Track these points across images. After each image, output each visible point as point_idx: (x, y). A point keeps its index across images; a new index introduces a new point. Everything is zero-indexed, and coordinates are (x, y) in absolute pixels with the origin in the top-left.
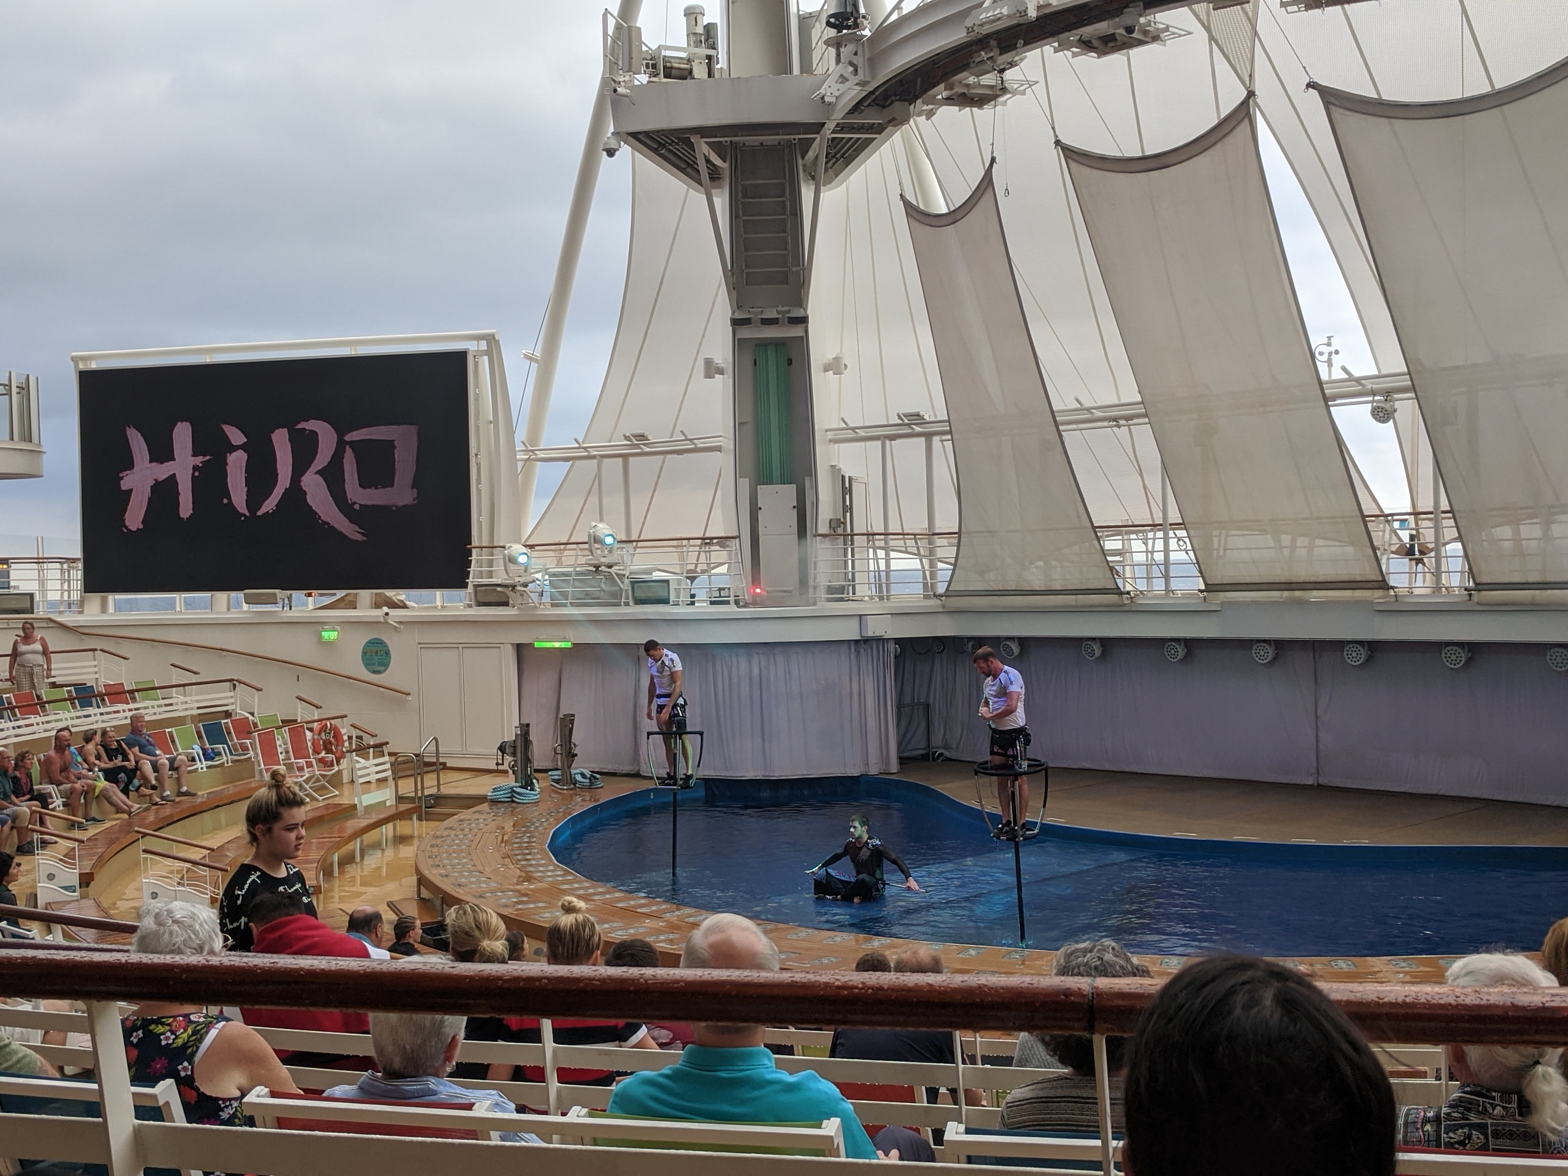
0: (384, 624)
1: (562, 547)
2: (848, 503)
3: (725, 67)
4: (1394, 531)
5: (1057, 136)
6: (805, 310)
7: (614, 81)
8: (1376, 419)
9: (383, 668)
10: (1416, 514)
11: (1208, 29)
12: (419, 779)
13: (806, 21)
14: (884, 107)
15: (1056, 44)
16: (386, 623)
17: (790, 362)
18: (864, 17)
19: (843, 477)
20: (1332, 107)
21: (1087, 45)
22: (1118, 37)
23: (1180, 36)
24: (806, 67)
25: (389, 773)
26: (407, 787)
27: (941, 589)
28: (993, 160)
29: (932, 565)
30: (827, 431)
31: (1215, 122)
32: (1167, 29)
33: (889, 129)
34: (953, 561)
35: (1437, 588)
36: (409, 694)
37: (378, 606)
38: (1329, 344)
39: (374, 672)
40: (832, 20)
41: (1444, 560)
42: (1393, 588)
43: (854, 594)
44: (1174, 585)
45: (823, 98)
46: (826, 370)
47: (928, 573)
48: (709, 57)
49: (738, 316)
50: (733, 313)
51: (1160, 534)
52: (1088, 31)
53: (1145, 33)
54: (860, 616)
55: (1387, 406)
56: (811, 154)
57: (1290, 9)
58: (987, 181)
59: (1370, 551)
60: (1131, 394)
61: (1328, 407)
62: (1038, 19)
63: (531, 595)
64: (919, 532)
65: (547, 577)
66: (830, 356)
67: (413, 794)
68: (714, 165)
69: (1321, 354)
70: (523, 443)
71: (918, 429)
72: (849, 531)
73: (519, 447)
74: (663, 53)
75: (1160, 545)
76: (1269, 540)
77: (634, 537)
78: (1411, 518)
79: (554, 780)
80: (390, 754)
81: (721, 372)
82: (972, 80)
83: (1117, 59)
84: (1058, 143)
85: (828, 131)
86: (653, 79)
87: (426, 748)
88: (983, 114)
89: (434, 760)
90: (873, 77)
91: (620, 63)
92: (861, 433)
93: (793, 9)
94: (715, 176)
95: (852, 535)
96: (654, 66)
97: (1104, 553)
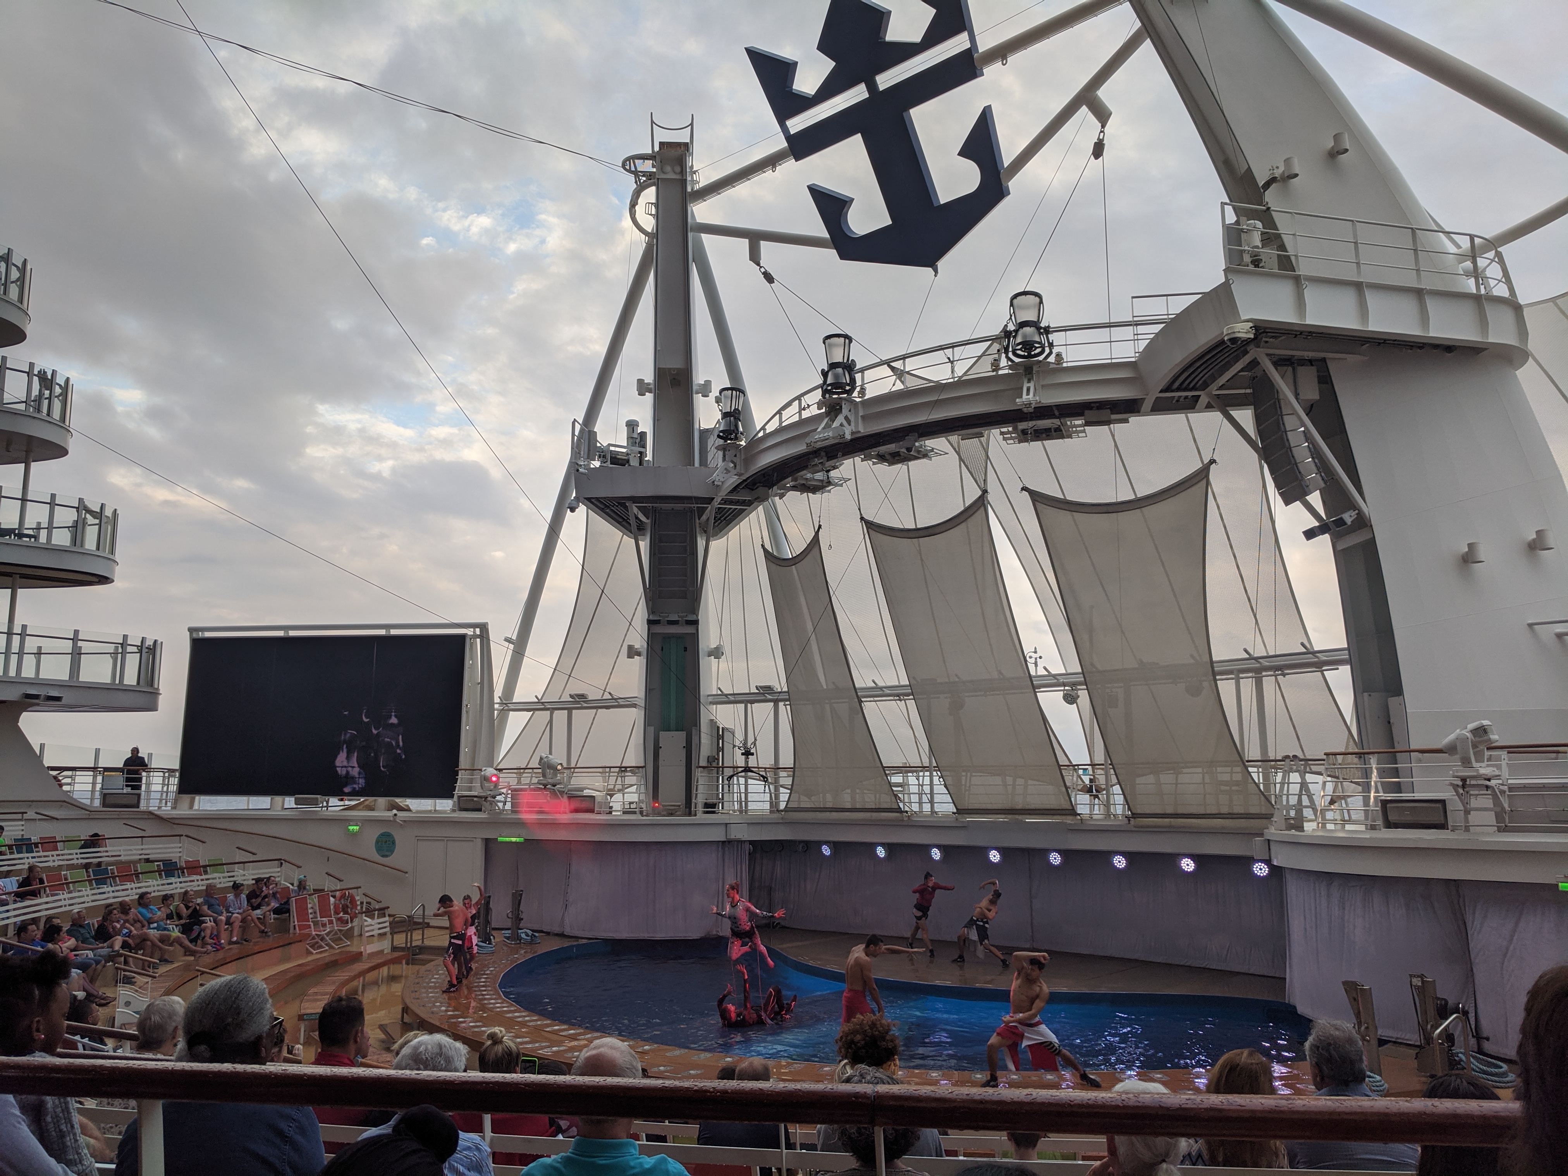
0: (392, 822)
1: (522, 771)
2: (721, 745)
3: (651, 460)
4: (1079, 776)
5: (861, 514)
6: (697, 616)
7: (577, 464)
8: (1066, 701)
9: (390, 853)
10: (1093, 765)
11: (956, 449)
12: (409, 934)
13: (705, 433)
14: (753, 490)
15: (863, 456)
16: (395, 821)
17: (685, 649)
18: (741, 433)
19: (718, 728)
20: (1036, 503)
21: (882, 458)
22: (902, 454)
23: (941, 455)
24: (703, 462)
25: (388, 929)
26: (400, 940)
27: (782, 806)
28: (820, 527)
29: (777, 789)
30: (708, 696)
31: (963, 509)
32: (932, 450)
33: (755, 503)
34: (790, 787)
35: (1108, 814)
36: (407, 873)
37: (390, 810)
38: (1035, 652)
39: (383, 856)
40: (721, 434)
41: (1112, 796)
42: (1079, 814)
43: (722, 808)
44: (937, 808)
45: (713, 482)
46: (709, 656)
47: (773, 795)
48: (641, 453)
49: (651, 618)
50: (649, 617)
51: (927, 774)
52: (883, 449)
53: (919, 452)
54: (726, 824)
55: (1073, 693)
56: (704, 517)
57: (1009, 442)
58: (816, 541)
59: (1064, 789)
60: (905, 681)
61: (1035, 693)
62: (852, 440)
63: (499, 804)
64: (768, 766)
65: (510, 792)
66: (713, 645)
67: (404, 945)
68: (640, 521)
69: (1030, 657)
70: (499, 697)
71: (769, 697)
72: (721, 765)
73: (497, 700)
74: (612, 448)
75: (927, 780)
76: (998, 780)
77: (573, 765)
78: (1090, 768)
79: (505, 937)
80: (389, 916)
81: (639, 654)
82: (809, 476)
83: (899, 469)
84: (862, 518)
85: (716, 504)
86: (603, 465)
87: (416, 911)
88: (814, 498)
89: (421, 921)
90: (746, 470)
91: (582, 453)
92: (732, 698)
93: (696, 426)
94: (641, 528)
95: (723, 767)
96: (604, 457)
97: (891, 785)
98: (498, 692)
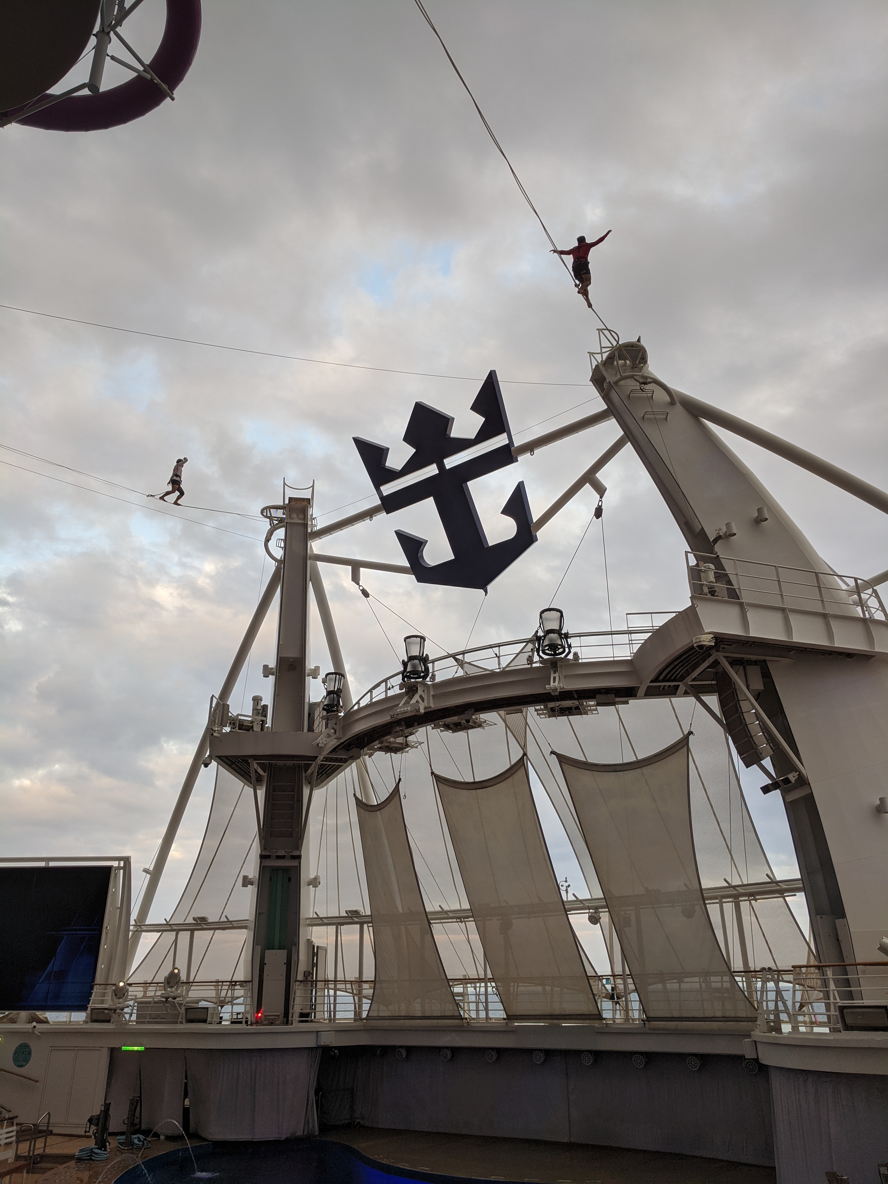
0: (31, 1034)
1: (148, 985)
2: (315, 962)
3: (270, 726)
4: (603, 985)
5: (432, 770)
6: (300, 852)
7: (213, 730)
8: (591, 922)
9: (25, 1063)
10: (614, 976)
11: (505, 721)
12: (33, 1143)
13: (313, 706)
14: (348, 750)
15: (433, 725)
16: (33, 1033)
17: (290, 880)
18: (341, 707)
19: (314, 946)
20: (562, 763)
21: (447, 727)
22: (462, 724)
23: (491, 725)
24: (311, 729)
25: (14, 1139)
26: (24, 1148)
27: (364, 1015)
28: (400, 780)
29: (360, 1000)
30: (306, 919)
31: (508, 766)
32: (485, 722)
33: (350, 761)
34: (371, 998)
35: (627, 1019)
36: (37, 1081)
37: (30, 1022)
38: (566, 881)
39: (19, 1066)
40: (325, 707)
41: (629, 1003)
42: (605, 1019)
43: (315, 1017)
44: (491, 1015)
45: (318, 744)
46: (309, 885)
47: (357, 1005)
48: (263, 721)
49: (263, 853)
50: (261, 851)
51: (483, 984)
52: (448, 720)
53: (475, 723)
54: (317, 1032)
55: (595, 915)
56: (310, 771)
57: (541, 716)
58: (397, 789)
59: (592, 996)
60: (466, 906)
61: (567, 915)
62: (425, 713)
63: (126, 1015)
64: (354, 980)
65: (136, 1004)
66: (312, 876)
67: (27, 1154)
68: (259, 774)
69: (562, 886)
70: (135, 920)
71: (356, 920)
72: (314, 979)
73: (132, 922)
74: (240, 717)
75: (483, 990)
76: (540, 988)
77: (191, 980)
78: (611, 978)
79: (119, 1143)
80: (17, 1124)
81: (252, 884)
82: (392, 740)
83: (462, 734)
84: (432, 773)
85: (319, 761)
86: (232, 730)
87: (42, 1119)
88: (396, 757)
89: (45, 1128)
90: (344, 736)
91: (217, 721)
92: (325, 921)
93: (307, 700)
94: (259, 780)
95: (316, 981)
96: (234, 724)
97: (453, 994)
98: (134, 916)
